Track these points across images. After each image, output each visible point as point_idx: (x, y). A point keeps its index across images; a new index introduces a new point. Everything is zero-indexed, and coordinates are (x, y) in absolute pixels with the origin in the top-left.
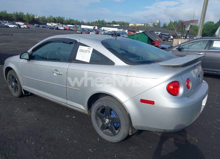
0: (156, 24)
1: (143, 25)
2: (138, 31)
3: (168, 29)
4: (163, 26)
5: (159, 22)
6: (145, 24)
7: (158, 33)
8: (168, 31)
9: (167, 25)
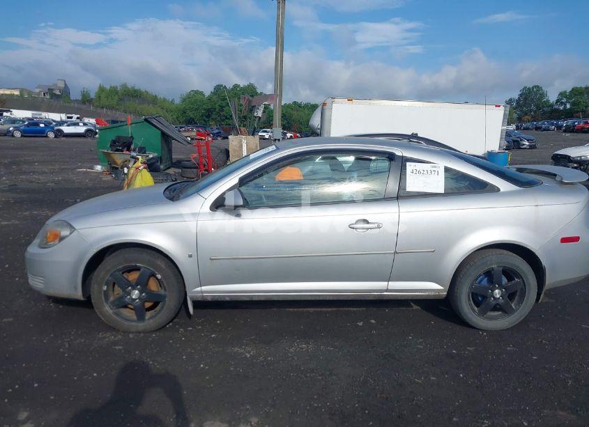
0: (58, 92)
1: (17, 93)
2: (7, 111)
3: (97, 106)
4: (80, 98)
5: (66, 85)
6: (22, 91)
7: (71, 118)
8: (99, 110)
9: (93, 95)
